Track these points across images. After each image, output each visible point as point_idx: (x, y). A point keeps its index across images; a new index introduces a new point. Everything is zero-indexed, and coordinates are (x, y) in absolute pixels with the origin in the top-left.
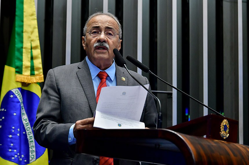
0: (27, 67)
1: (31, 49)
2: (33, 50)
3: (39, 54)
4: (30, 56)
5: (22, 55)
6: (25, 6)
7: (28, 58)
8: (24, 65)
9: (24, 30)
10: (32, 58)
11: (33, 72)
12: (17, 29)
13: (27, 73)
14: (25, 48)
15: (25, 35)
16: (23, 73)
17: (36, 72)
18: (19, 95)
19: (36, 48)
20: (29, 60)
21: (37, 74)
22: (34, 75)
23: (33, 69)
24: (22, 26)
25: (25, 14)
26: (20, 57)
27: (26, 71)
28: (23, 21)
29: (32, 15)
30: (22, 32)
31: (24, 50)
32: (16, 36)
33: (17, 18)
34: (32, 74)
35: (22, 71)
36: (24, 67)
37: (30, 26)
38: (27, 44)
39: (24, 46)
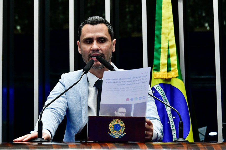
0: (164, 65)
1: (168, 48)
2: (170, 49)
3: (175, 52)
4: (167, 54)
5: (160, 55)
6: (163, 11)
7: (165, 56)
8: (161, 63)
9: (162, 33)
10: (169, 56)
11: (169, 69)
12: (156, 32)
13: (163, 70)
14: (162, 48)
15: (163, 37)
16: (160, 70)
17: (172, 69)
18: (160, 90)
19: (172, 46)
20: (166, 58)
21: (173, 70)
22: (170, 71)
23: (169, 66)
24: (160, 29)
25: (162, 18)
26: (158, 56)
27: (163, 68)
28: (161, 25)
29: (169, 18)
30: (161, 34)
31: (162, 50)
32: (156, 39)
33: (156, 23)
34: (169, 70)
35: (159, 68)
36: (161, 65)
37: (167, 28)
38: (164, 44)
39: (162, 46)
